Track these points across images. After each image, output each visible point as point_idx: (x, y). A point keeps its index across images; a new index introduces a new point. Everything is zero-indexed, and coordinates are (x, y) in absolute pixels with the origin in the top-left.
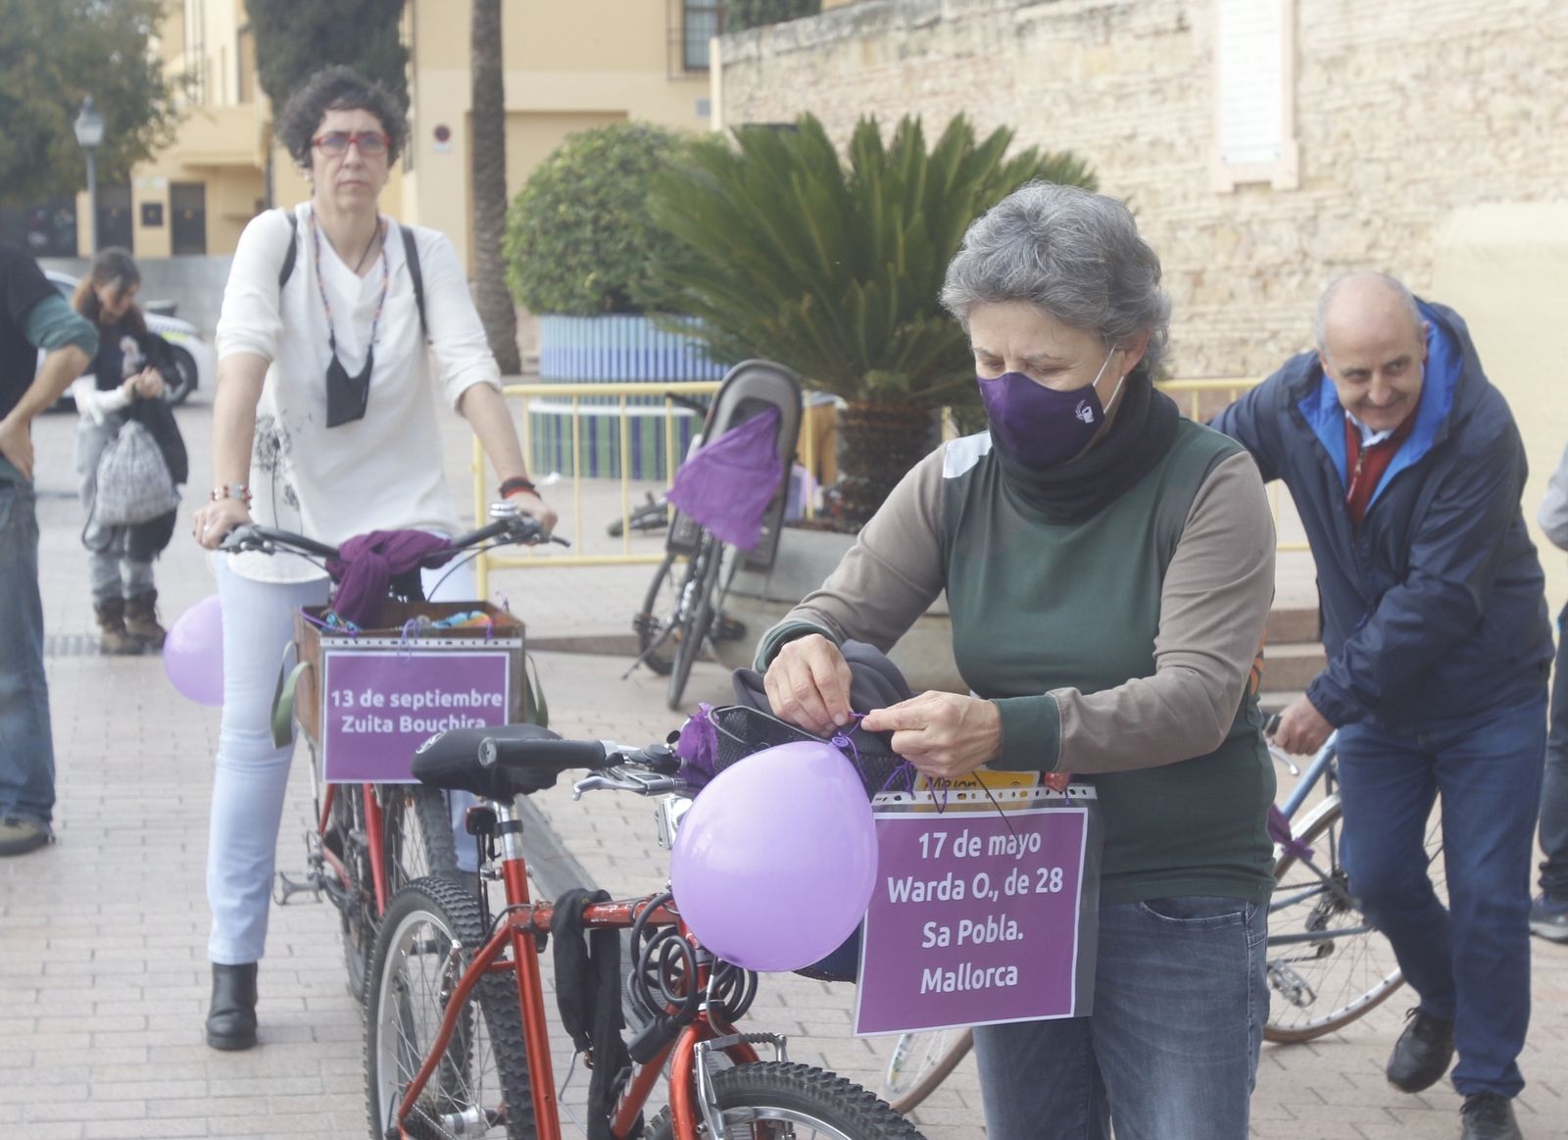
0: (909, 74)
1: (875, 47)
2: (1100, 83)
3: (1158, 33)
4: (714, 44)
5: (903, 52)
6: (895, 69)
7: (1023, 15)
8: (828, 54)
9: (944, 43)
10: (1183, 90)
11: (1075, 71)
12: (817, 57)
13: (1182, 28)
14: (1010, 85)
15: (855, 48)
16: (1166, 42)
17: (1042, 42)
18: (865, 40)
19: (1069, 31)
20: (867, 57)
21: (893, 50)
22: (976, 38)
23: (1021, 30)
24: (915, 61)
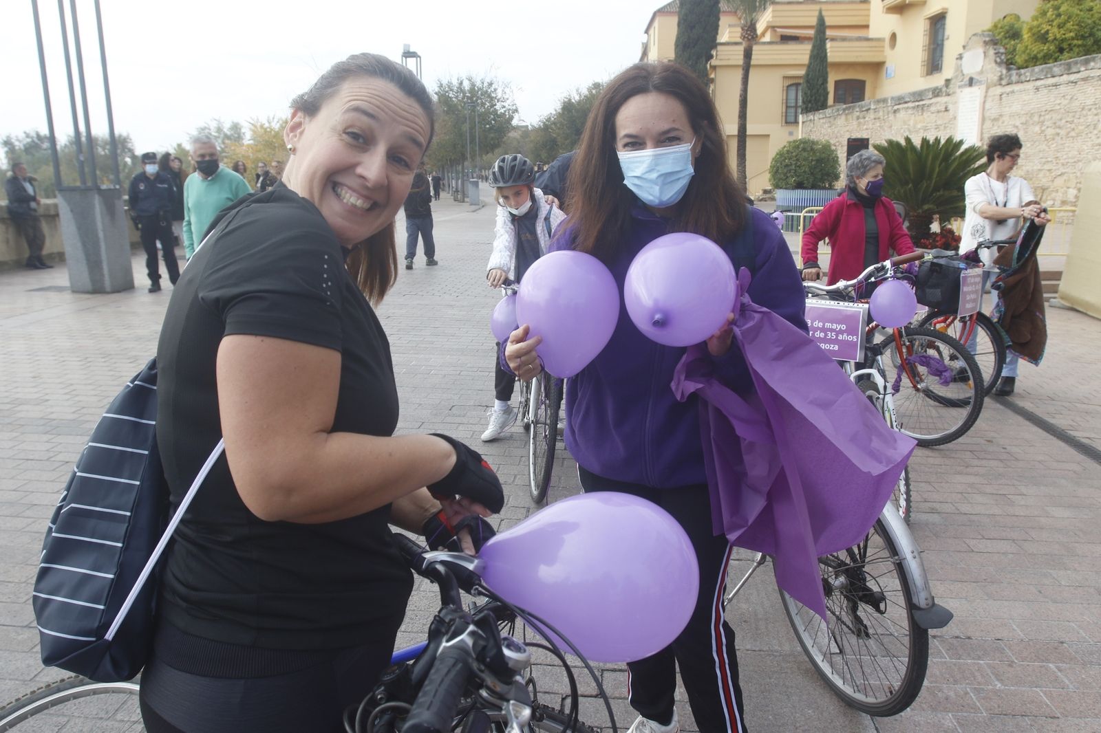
0: (859, 124)
1: (850, 117)
2: (919, 126)
3: (938, 112)
4: (801, 116)
5: (858, 118)
6: (855, 123)
7: (896, 107)
8: (835, 119)
9: (871, 115)
10: (945, 127)
11: (911, 123)
12: (832, 120)
13: (946, 110)
14: (891, 127)
15: (843, 117)
16: (941, 114)
17: (902, 115)
18: (846, 115)
19: (910, 112)
20: (847, 119)
21: (855, 117)
22: (881, 113)
23: (895, 112)
24: (862, 120)
